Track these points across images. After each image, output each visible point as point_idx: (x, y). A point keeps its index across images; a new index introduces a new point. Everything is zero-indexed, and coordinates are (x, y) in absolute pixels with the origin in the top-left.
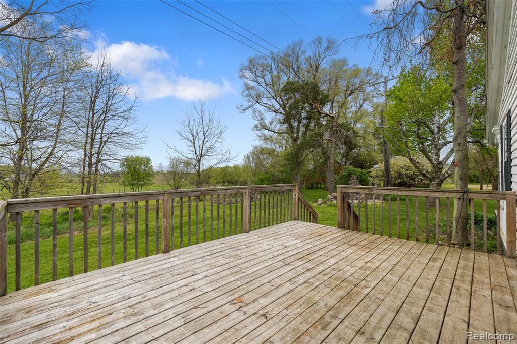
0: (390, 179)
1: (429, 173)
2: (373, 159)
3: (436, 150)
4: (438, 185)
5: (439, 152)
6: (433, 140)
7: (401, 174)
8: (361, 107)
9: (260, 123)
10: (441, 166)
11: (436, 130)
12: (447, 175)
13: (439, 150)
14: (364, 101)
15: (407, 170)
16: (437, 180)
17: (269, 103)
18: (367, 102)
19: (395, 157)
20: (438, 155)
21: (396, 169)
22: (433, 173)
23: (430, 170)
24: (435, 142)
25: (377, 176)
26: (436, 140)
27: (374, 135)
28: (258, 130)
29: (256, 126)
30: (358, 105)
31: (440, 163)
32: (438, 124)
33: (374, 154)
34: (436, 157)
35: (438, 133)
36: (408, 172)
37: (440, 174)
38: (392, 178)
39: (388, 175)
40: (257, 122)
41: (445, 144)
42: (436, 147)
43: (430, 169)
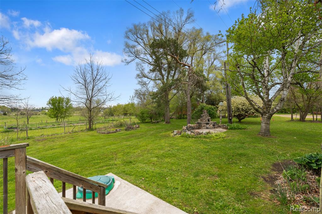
0: (231, 112)
1: (261, 108)
2: (221, 98)
3: (266, 90)
4: (268, 119)
5: (268, 91)
6: (264, 82)
7: (239, 109)
8: (213, 64)
9: (142, 73)
10: (270, 103)
11: (266, 74)
12: (275, 110)
13: (269, 90)
14: (215, 59)
15: (243, 106)
16: (267, 115)
17: (145, 57)
18: (217, 60)
19: (234, 96)
20: (268, 94)
21: (235, 105)
22: (264, 108)
23: (261, 107)
24: (265, 83)
25: (222, 110)
26: (266, 82)
27: (221, 82)
28: (140, 78)
29: (138, 75)
30: (210, 62)
31: (270, 101)
32: (267, 69)
33: (221, 95)
34: (266, 96)
35: (268, 76)
36: (244, 107)
37: (270, 110)
38: (233, 111)
39: (230, 110)
40: (138, 72)
41: (273, 85)
42: (266, 87)
43: (261, 105)
